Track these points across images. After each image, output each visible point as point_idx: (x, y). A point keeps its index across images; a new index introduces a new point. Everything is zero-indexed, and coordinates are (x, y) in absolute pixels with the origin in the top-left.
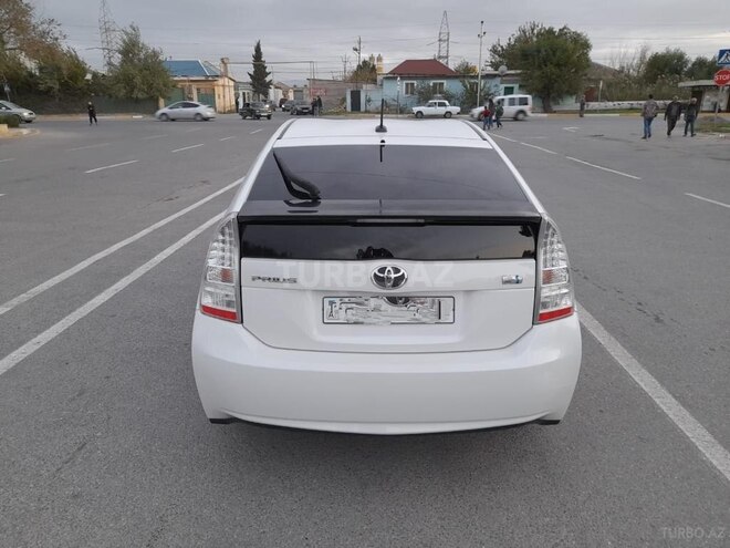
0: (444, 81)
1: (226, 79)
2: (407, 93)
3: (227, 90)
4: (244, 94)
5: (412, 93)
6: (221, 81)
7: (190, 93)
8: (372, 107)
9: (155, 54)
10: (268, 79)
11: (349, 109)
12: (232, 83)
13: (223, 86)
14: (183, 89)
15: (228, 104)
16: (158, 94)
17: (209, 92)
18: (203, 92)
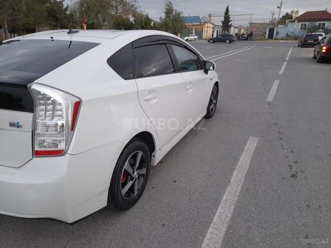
0: (326, 22)
1: (209, 24)
2: (301, 29)
3: (209, 29)
4: (217, 31)
5: (304, 29)
6: (206, 25)
7: (192, 30)
8: (279, 36)
9: (179, 14)
10: (230, 24)
11: (267, 37)
12: (212, 26)
13: (207, 27)
14: (189, 29)
15: (208, 36)
16: (177, 31)
17: (200, 30)
18: (198, 30)
